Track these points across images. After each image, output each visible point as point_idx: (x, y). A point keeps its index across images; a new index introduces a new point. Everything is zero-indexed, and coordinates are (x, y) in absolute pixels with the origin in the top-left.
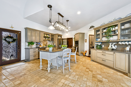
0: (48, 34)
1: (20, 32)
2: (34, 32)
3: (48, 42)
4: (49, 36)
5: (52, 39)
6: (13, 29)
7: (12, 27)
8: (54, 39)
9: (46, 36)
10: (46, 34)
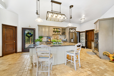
0: (59, 29)
1: (35, 29)
2: (44, 28)
3: (59, 36)
4: (59, 30)
5: (64, 33)
6: (31, 28)
7: (30, 26)
8: (66, 33)
9: (56, 30)
10: (57, 29)
